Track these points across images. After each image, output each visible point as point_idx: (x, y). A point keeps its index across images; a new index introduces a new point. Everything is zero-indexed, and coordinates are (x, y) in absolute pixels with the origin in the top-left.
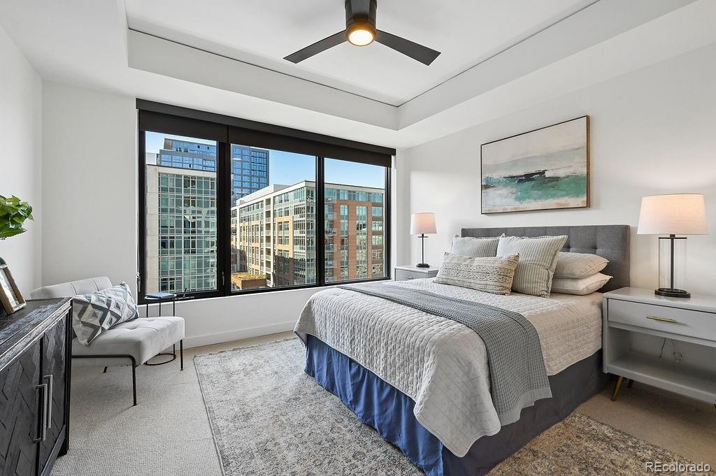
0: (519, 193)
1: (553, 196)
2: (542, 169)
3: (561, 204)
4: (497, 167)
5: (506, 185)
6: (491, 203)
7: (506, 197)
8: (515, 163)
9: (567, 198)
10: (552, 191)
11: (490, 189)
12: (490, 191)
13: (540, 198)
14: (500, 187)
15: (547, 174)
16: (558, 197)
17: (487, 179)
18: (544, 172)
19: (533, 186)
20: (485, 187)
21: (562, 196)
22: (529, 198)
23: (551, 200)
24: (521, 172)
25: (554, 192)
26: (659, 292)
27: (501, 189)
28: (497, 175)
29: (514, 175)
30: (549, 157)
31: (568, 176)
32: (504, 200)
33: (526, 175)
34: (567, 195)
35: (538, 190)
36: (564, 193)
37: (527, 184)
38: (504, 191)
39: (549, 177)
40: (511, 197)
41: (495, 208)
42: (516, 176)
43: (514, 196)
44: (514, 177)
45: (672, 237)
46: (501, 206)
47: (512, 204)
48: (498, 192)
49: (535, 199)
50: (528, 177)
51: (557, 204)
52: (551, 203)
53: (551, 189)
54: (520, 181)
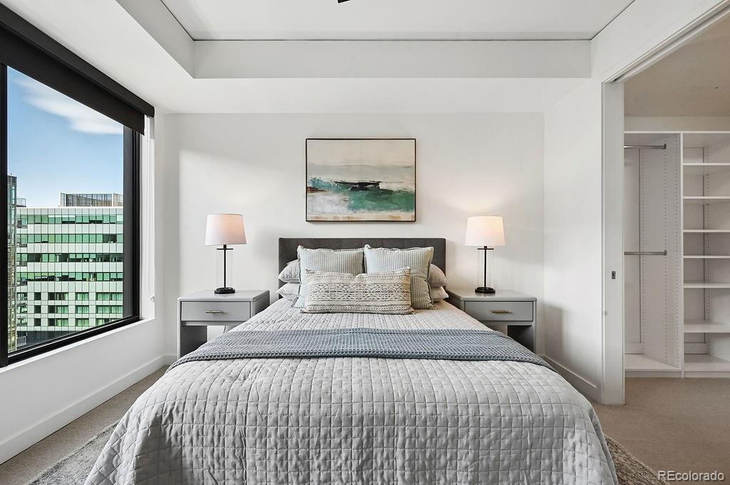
0: (352, 202)
1: (387, 209)
2: (376, 180)
3: (394, 217)
4: (326, 169)
5: (338, 191)
6: (320, 209)
7: (337, 204)
8: (348, 168)
9: (399, 211)
10: (386, 204)
11: (318, 193)
12: (318, 195)
13: (374, 209)
14: (330, 192)
15: (381, 186)
16: (391, 210)
17: (314, 181)
18: (377, 184)
19: (367, 196)
20: (312, 189)
21: (395, 209)
22: (363, 208)
23: (385, 212)
24: (355, 180)
25: (388, 204)
26: (479, 291)
27: (331, 195)
28: (326, 178)
29: (347, 181)
30: (383, 169)
31: (400, 191)
32: (336, 208)
33: (359, 184)
34: (399, 208)
35: (372, 201)
36: (396, 206)
37: (361, 194)
38: (336, 198)
39: (382, 190)
40: (343, 205)
41: (322, 215)
42: (349, 183)
43: (347, 204)
44: (347, 183)
45: (486, 248)
46: (331, 213)
47: (344, 212)
48: (327, 197)
49: (369, 210)
50: (362, 186)
51: (391, 216)
52: (385, 215)
53: (385, 201)
54: (354, 189)
